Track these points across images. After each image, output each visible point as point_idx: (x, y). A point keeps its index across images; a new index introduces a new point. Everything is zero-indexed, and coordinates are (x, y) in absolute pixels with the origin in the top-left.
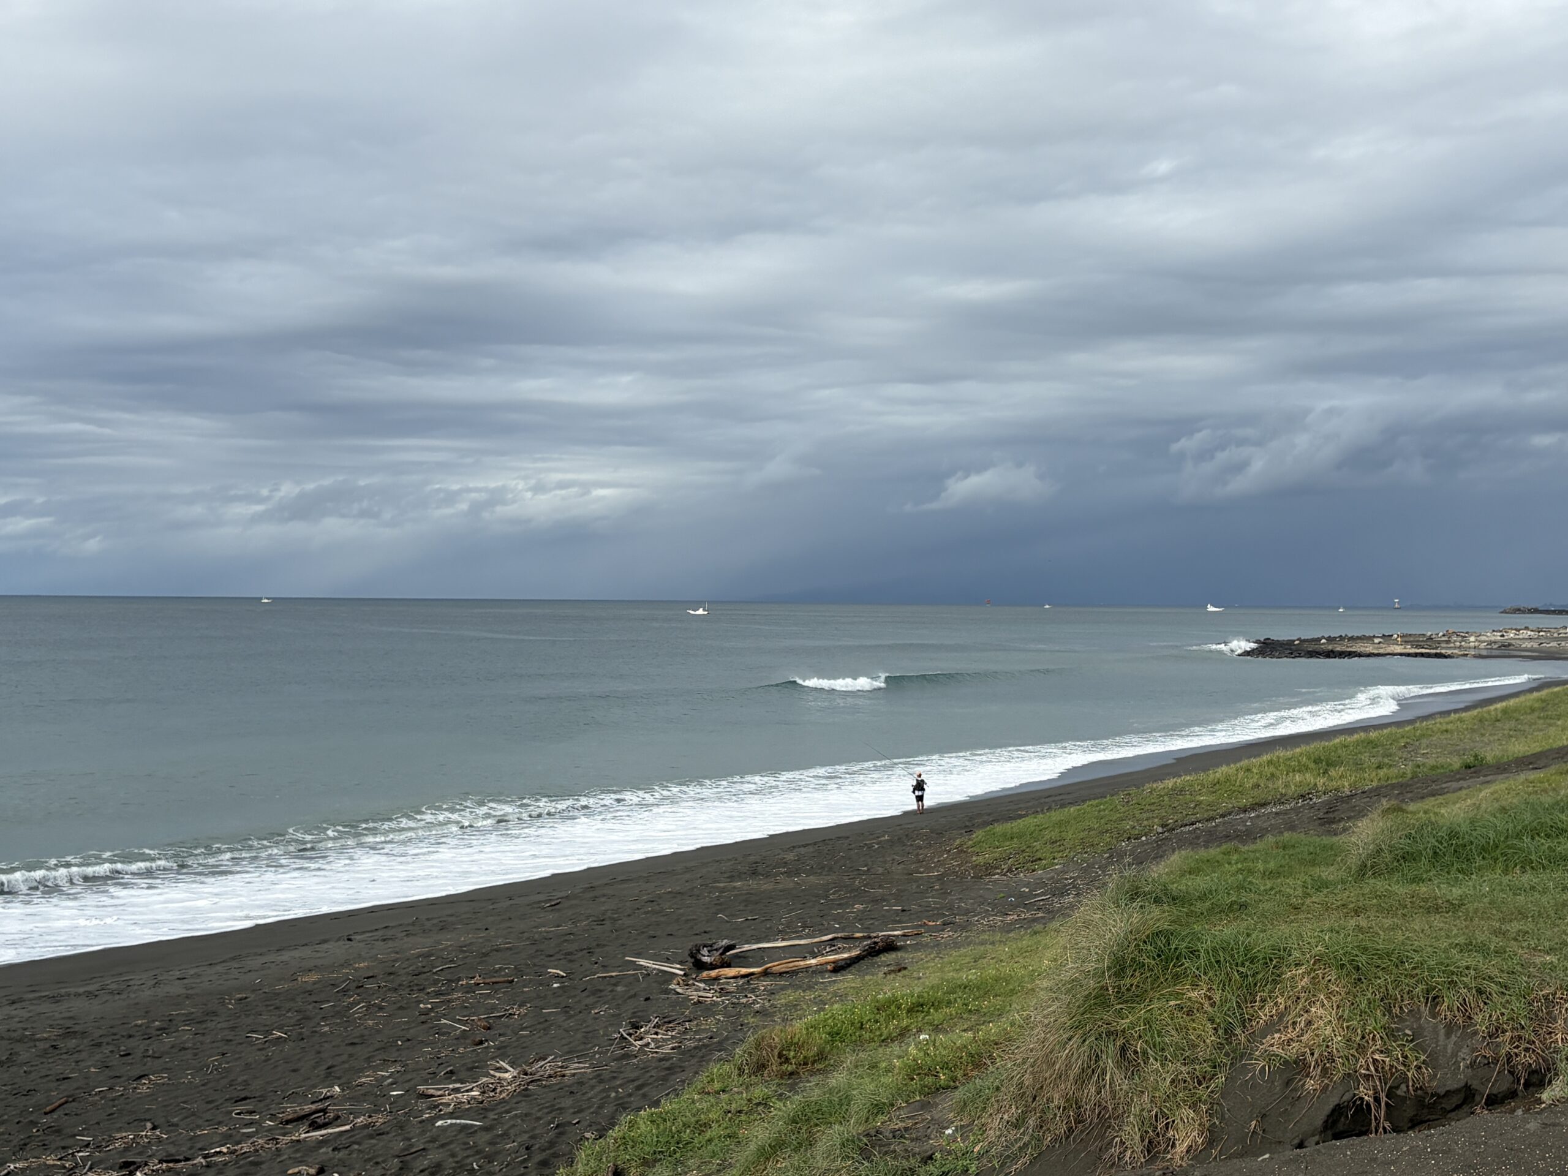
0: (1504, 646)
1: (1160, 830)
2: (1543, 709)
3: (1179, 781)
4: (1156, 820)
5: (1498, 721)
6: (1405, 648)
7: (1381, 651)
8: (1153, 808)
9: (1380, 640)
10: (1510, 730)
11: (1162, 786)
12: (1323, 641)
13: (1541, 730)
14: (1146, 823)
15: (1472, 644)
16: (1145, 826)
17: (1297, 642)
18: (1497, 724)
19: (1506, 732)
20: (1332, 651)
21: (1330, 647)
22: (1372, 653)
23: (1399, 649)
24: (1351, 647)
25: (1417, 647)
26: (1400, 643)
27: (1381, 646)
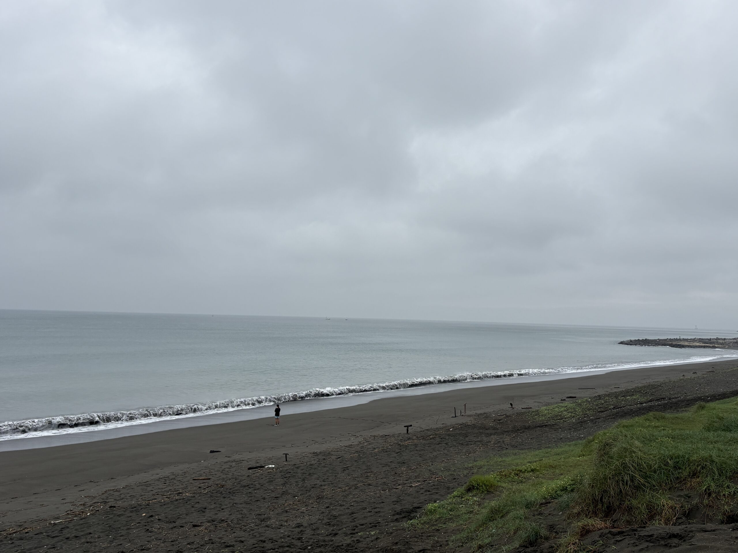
6: (700, 344)
7: (691, 345)
12: (668, 340)
17: (658, 340)
21: (671, 343)
22: (687, 345)
23: (698, 344)
24: (679, 343)
25: (705, 343)
26: (698, 341)
27: (691, 342)
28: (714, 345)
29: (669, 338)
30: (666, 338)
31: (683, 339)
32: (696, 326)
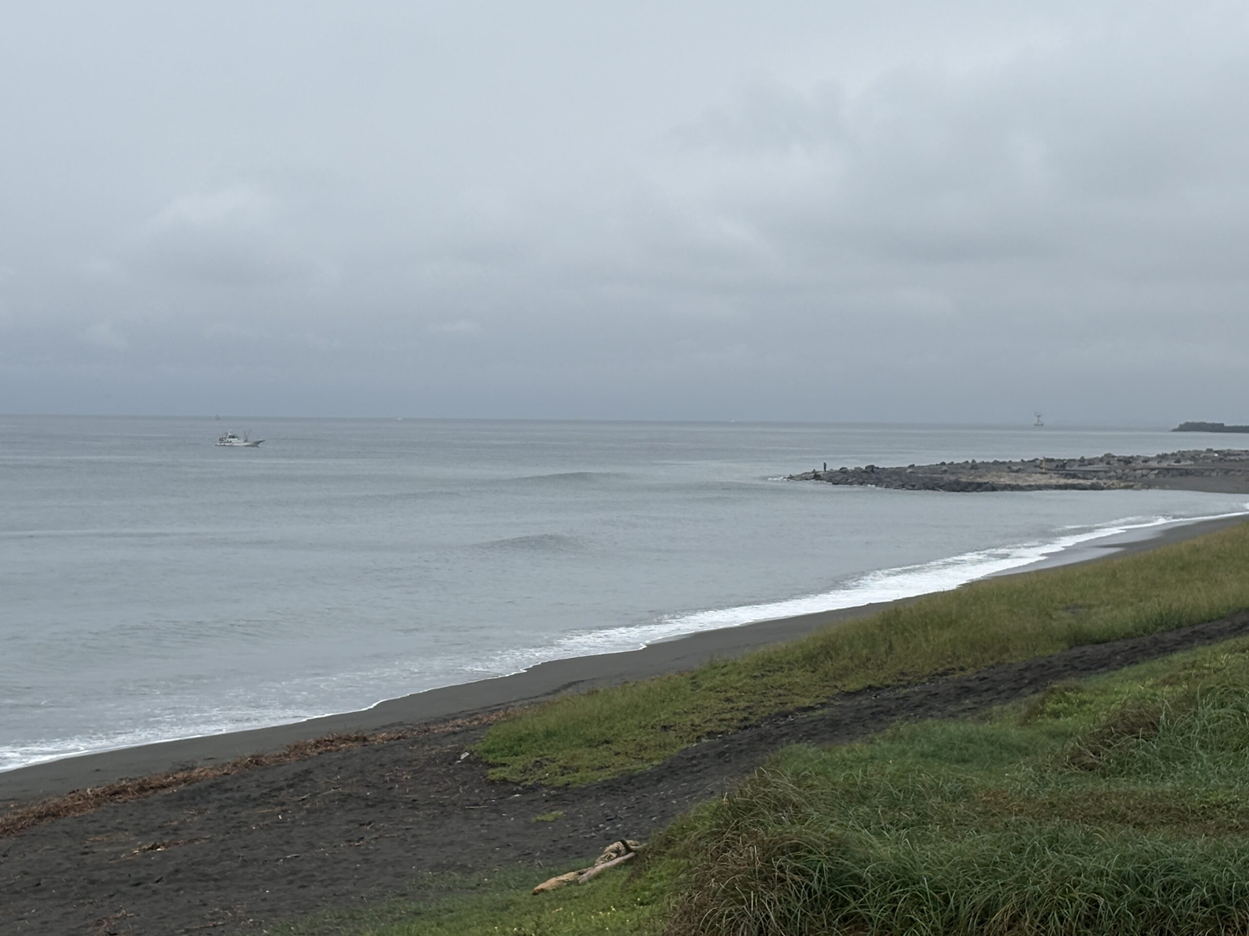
6: (1051, 478)
7: (1021, 483)
9: (1020, 468)
12: (944, 468)
15: (1138, 473)
17: (909, 470)
20: (957, 483)
21: (953, 478)
22: (1009, 485)
23: (1043, 480)
24: (980, 477)
25: (1067, 476)
26: (1044, 471)
27: (1020, 475)
28: (1095, 481)
29: (947, 462)
30: (939, 463)
31: (996, 463)
32: (1039, 417)
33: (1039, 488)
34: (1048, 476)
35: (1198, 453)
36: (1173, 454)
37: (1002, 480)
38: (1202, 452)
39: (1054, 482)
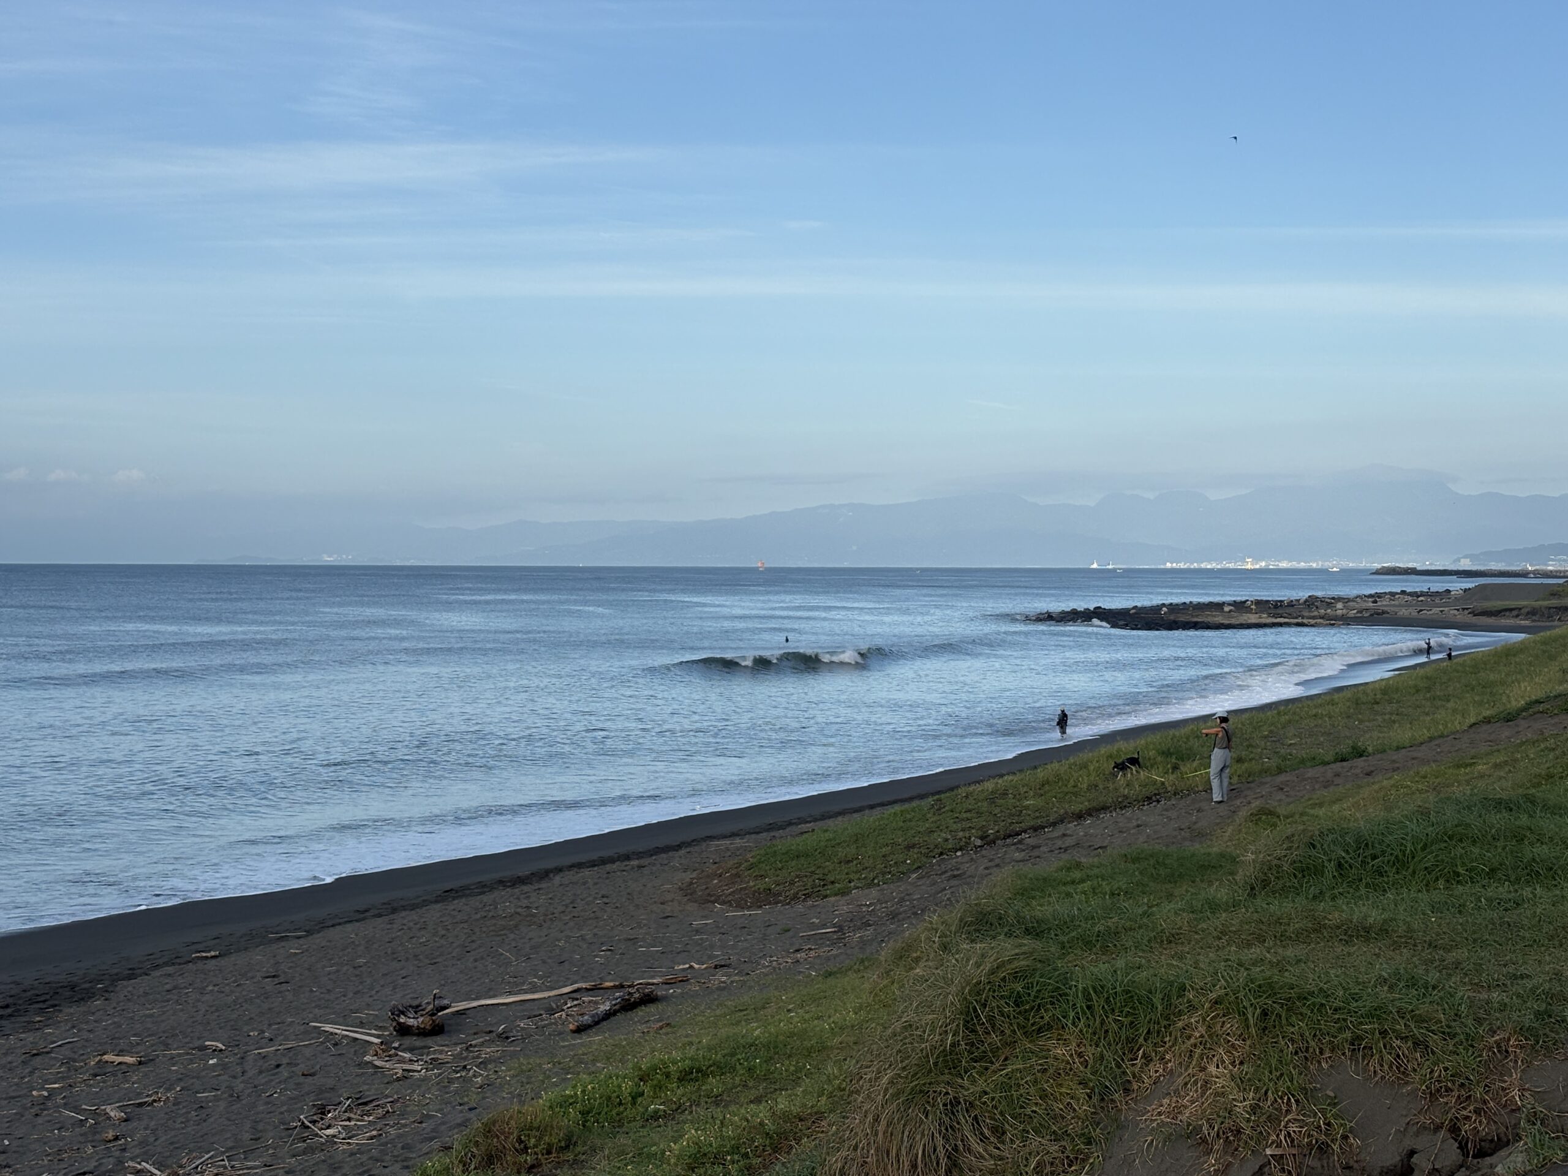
0: (1378, 614)
1: (979, 842)
2: (1428, 689)
3: (1000, 781)
4: (973, 831)
5: (1378, 703)
6: (1260, 618)
7: (1233, 621)
8: (968, 815)
9: (1232, 608)
10: (1391, 714)
11: (980, 789)
12: (1165, 608)
13: (1427, 714)
14: (961, 834)
15: (1339, 612)
16: (961, 839)
17: (1132, 611)
18: (1375, 706)
19: (1387, 717)
20: (1175, 622)
21: (1172, 617)
22: (1222, 624)
23: (1253, 619)
24: (1197, 616)
25: (1274, 614)
26: (1254, 610)
27: (1232, 613)
28: (1300, 620)
29: (1167, 602)
30: (1159, 604)
31: (1211, 603)
33: (1249, 626)
34: (1257, 615)
35: (1393, 594)
36: (1371, 596)
37: (1216, 619)
38: (1397, 593)
39: (1263, 621)
